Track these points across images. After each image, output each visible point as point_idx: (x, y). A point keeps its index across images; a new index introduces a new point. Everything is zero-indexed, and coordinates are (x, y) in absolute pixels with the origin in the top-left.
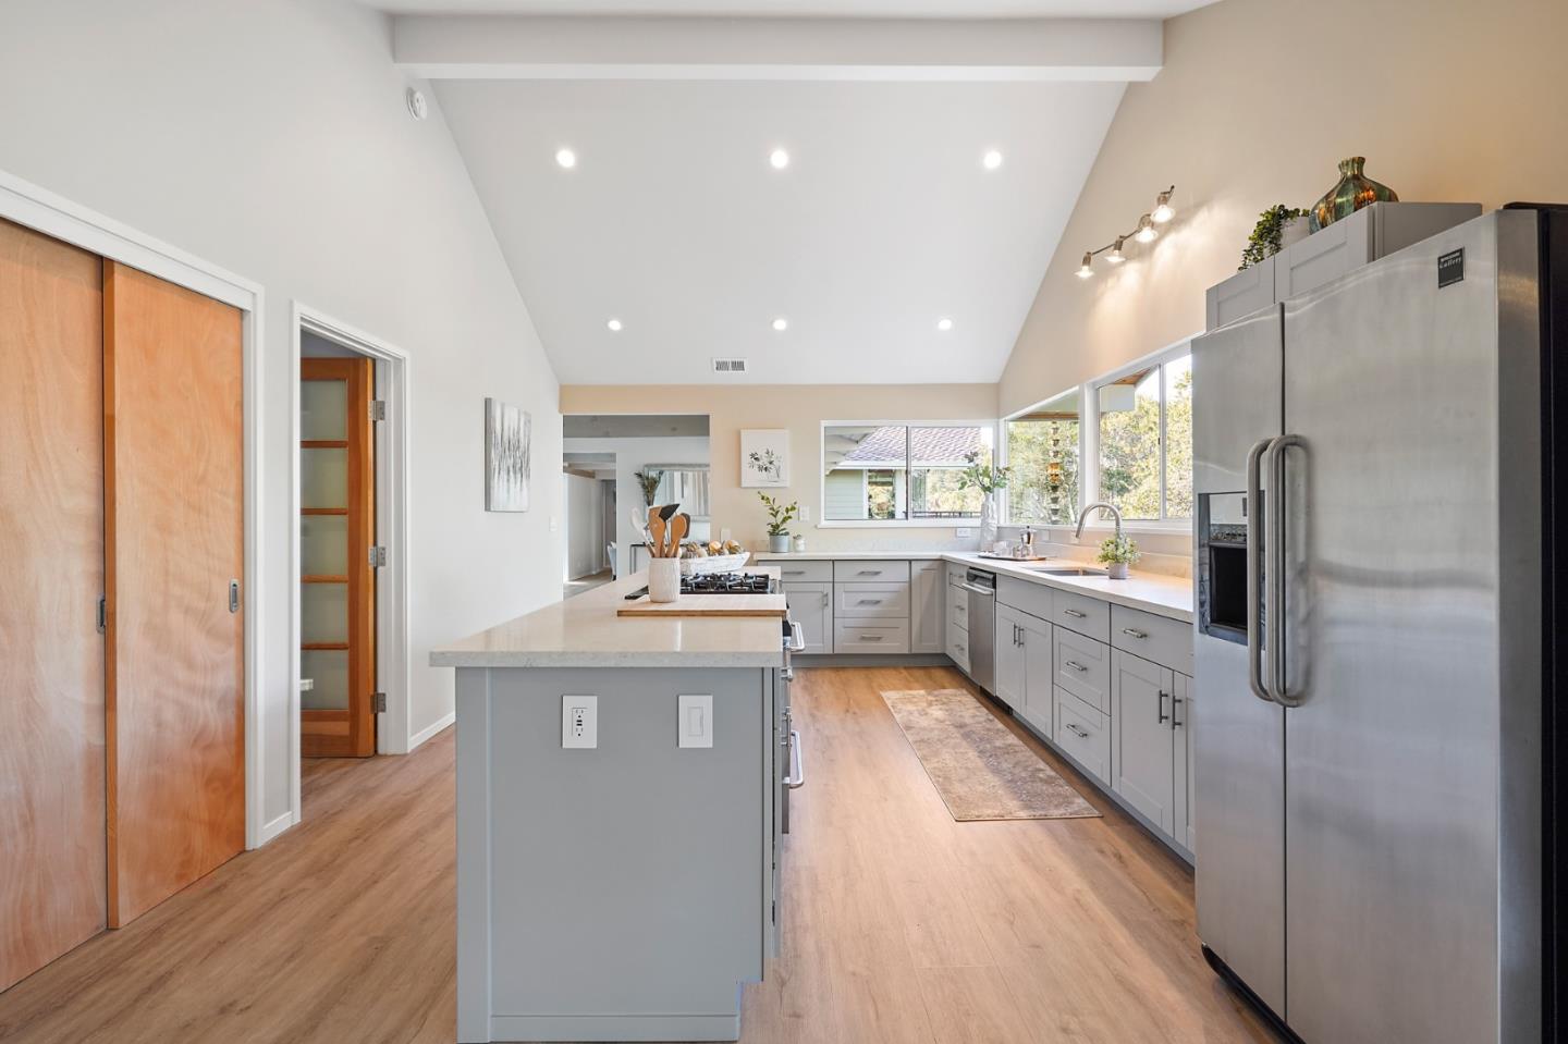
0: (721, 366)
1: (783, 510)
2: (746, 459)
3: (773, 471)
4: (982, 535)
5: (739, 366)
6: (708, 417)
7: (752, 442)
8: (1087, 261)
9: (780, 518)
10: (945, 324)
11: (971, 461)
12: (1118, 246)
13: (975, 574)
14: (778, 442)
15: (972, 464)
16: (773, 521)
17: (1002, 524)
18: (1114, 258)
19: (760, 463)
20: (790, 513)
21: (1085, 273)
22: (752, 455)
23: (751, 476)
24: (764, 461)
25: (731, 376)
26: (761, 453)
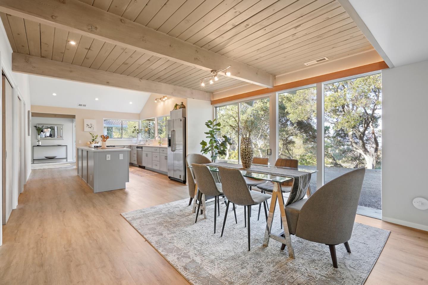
0: (80, 105)
1: (95, 136)
2: (85, 125)
3: (92, 128)
4: (137, 141)
5: (85, 106)
6: (75, 115)
7: (87, 122)
8: (156, 100)
9: (94, 138)
10: (131, 103)
11: (135, 127)
12: (160, 99)
13: (138, 147)
14: (93, 122)
15: (135, 128)
16: (93, 139)
17: (141, 139)
18: (160, 101)
19: (89, 126)
20: (97, 137)
21: (156, 101)
22: (87, 125)
23: (87, 129)
24: (90, 126)
25: (82, 107)
26: (89, 124)
